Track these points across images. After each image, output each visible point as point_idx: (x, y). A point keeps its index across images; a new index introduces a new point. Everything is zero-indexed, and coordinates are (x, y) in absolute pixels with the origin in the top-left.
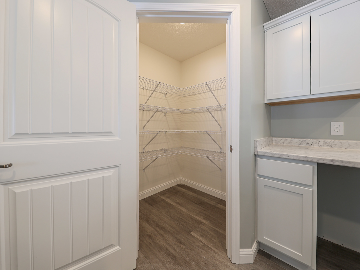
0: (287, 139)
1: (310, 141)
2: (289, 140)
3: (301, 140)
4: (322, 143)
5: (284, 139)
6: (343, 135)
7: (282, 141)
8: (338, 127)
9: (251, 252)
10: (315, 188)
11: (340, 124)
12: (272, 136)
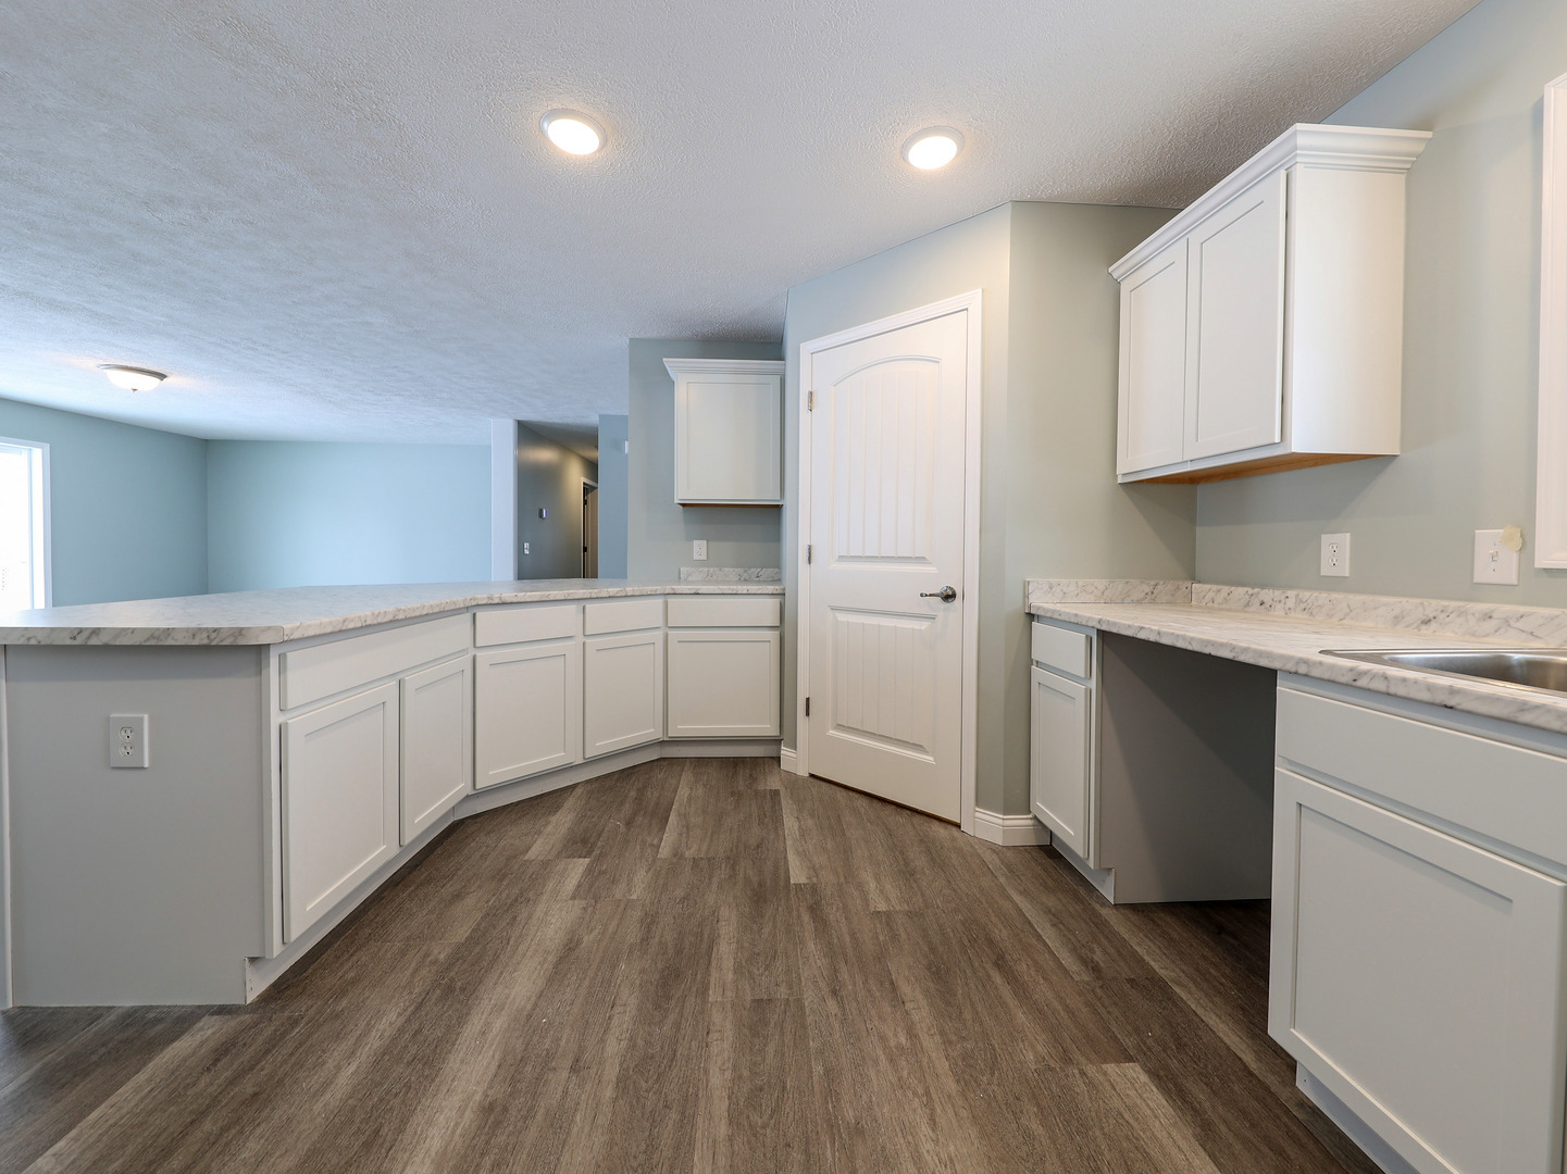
0: (1220, 587)
1: (1267, 595)
2: (1225, 589)
3: (1250, 591)
5: (1215, 587)
6: (1347, 575)
7: (1211, 594)
8: (1336, 551)
9: (1000, 822)
10: (1093, 684)
11: (1344, 540)
12: (1193, 578)
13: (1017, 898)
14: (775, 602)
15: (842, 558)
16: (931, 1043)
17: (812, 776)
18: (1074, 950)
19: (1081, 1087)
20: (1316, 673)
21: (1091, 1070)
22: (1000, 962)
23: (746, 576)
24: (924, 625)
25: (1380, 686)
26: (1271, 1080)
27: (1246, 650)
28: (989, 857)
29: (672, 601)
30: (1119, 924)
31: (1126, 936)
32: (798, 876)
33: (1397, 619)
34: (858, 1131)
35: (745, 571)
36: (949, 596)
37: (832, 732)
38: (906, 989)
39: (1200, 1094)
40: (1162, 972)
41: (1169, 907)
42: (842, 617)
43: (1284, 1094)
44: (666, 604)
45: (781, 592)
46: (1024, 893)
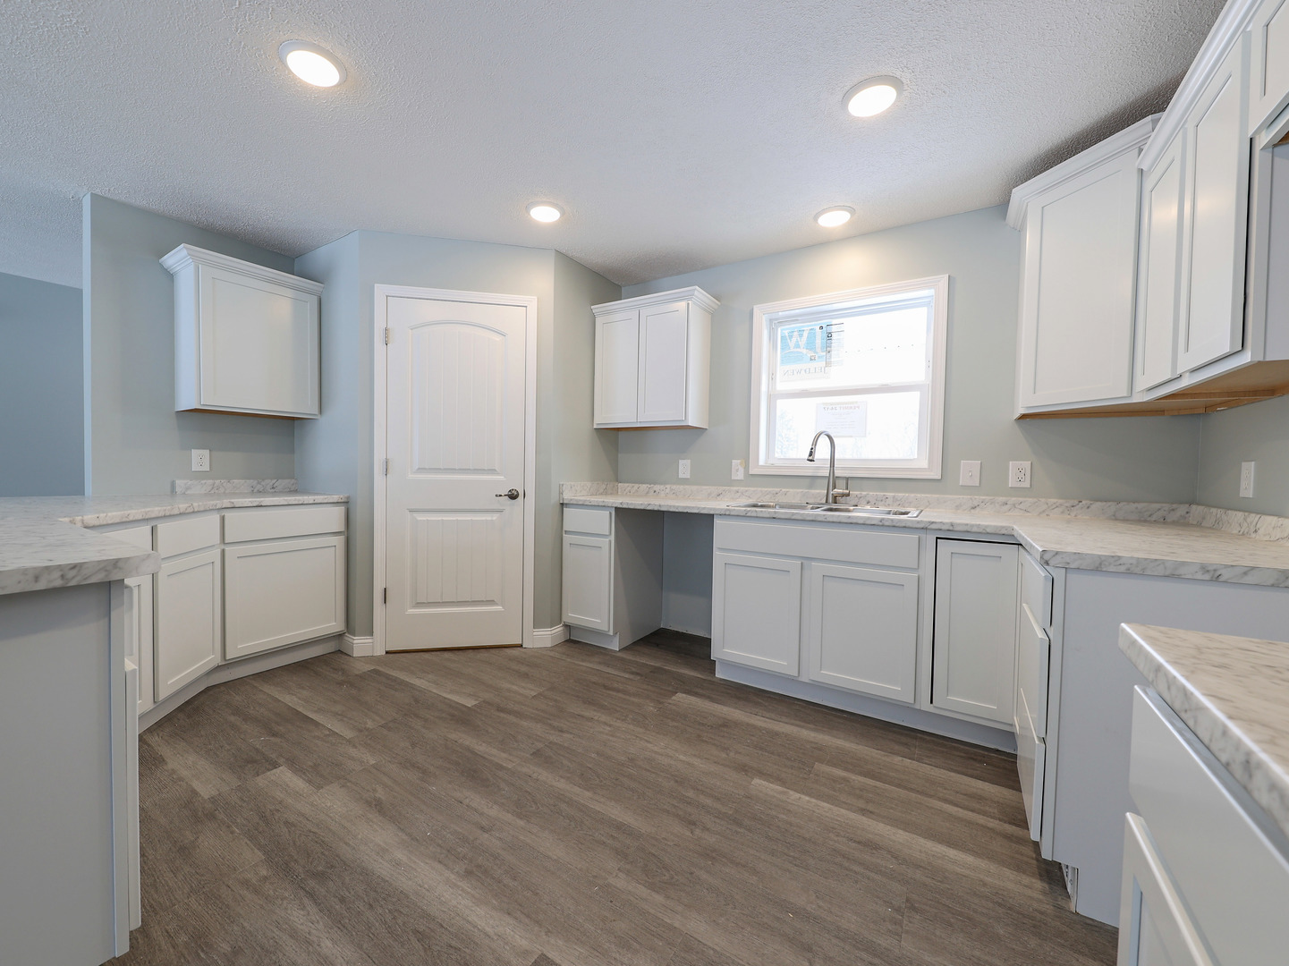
0: (633, 485)
1: (657, 488)
2: (637, 486)
3: (649, 486)
4: (668, 491)
5: (631, 485)
6: (690, 477)
7: (629, 488)
8: (685, 468)
9: (549, 633)
10: (612, 538)
11: (688, 462)
12: (618, 480)
13: (584, 664)
14: (341, 510)
15: (421, 470)
16: (618, 724)
17: (387, 652)
18: (624, 672)
19: (674, 708)
20: (732, 513)
21: (670, 701)
22: (606, 688)
23: (259, 487)
24: (495, 517)
25: (754, 514)
26: (709, 678)
27: (704, 508)
28: (552, 654)
29: (229, 515)
30: (627, 656)
31: (634, 659)
32: (470, 703)
33: (709, 494)
34: (632, 760)
35: (259, 483)
36: (513, 496)
37: (411, 611)
38: (586, 714)
39: (701, 691)
40: (657, 665)
41: (635, 643)
42: (421, 517)
43: (714, 680)
44: (223, 519)
45: (346, 500)
46: (583, 661)
